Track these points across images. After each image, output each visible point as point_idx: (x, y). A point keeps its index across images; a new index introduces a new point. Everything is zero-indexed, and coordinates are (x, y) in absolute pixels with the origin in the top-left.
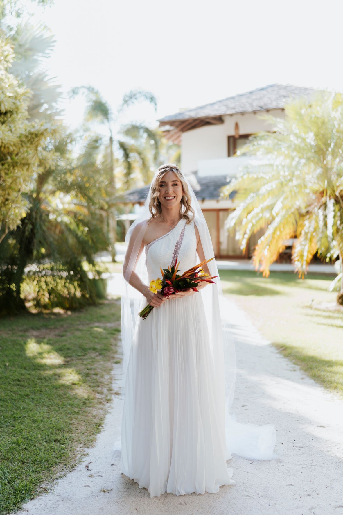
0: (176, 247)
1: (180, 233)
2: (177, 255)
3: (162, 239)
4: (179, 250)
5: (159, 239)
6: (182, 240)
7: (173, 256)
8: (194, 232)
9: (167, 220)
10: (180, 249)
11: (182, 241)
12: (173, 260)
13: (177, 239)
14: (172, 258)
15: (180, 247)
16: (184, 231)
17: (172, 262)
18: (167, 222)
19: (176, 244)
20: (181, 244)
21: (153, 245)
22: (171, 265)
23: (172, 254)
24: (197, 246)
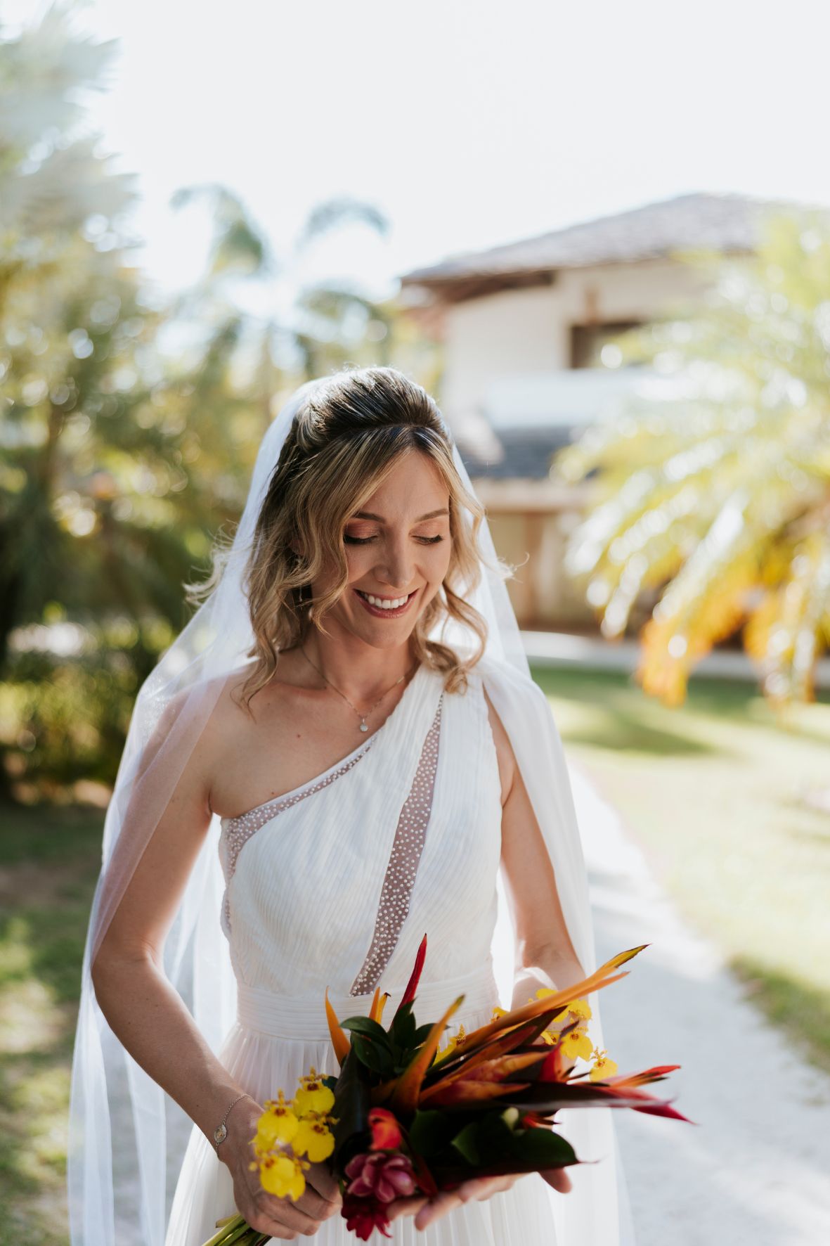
0: (397, 837)
1: (415, 756)
2: (408, 889)
3: (317, 790)
4: (417, 860)
5: (299, 791)
6: (431, 795)
7: (383, 894)
8: (491, 742)
9: (339, 681)
10: (420, 850)
11: (430, 803)
12: (382, 918)
13: (402, 793)
14: (377, 906)
15: (423, 842)
16: (438, 741)
17: (377, 930)
18: (340, 690)
19: (401, 821)
20: (427, 820)
21: (265, 827)
22: (374, 945)
23: (381, 881)
24: (504, 807)
